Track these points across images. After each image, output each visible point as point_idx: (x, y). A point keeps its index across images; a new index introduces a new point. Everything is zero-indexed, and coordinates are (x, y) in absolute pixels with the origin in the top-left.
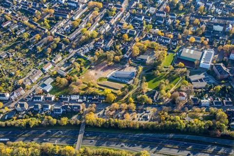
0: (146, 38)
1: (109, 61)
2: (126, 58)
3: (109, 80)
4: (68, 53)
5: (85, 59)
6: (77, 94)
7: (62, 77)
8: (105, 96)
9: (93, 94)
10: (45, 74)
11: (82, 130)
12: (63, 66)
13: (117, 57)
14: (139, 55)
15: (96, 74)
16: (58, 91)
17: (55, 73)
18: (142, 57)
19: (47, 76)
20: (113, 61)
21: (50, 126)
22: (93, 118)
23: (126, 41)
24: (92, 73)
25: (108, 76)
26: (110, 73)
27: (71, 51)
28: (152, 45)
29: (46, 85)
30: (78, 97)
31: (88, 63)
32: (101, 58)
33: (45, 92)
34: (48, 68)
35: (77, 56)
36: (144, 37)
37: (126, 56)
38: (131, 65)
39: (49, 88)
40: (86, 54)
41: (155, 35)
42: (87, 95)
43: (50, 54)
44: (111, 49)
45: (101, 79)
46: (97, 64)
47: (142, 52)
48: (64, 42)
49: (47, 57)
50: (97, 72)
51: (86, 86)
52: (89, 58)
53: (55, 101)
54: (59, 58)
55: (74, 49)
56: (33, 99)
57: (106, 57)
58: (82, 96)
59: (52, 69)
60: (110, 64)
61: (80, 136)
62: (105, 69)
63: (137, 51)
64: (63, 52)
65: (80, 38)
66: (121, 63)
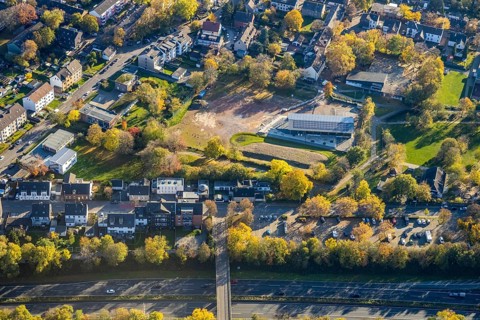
0: (363, 26)
1: (258, 86)
2: (310, 82)
3: (270, 139)
4: (101, 60)
5: (170, 80)
6: (178, 175)
7: (105, 126)
8: (274, 184)
9: (230, 178)
10: (34, 121)
11: (222, 273)
12: (94, 98)
13: (283, 74)
14: (354, 72)
15: (220, 124)
16: (101, 170)
17: (75, 114)
18: (363, 76)
19: (41, 127)
20: (270, 88)
21: (105, 267)
22: (249, 238)
23: (297, 34)
24: (206, 120)
25: (265, 130)
26: (268, 122)
27: (110, 55)
28: (392, 45)
29: (51, 152)
30: (179, 185)
31: (183, 91)
32: (225, 77)
33: (54, 171)
34: (43, 100)
36: (356, 21)
37: (312, 73)
38: (330, 101)
39: (66, 160)
40: (167, 66)
41: (391, 20)
42: (212, 179)
43: (32, 62)
44: (253, 51)
45: (241, 137)
46: (217, 96)
47: (363, 64)
48: (77, 26)
49: (22, 71)
50: (221, 117)
51: (197, 156)
52: (181, 75)
53: (100, 198)
55: (119, 49)
56: (14, 192)
57: (244, 76)
58: (193, 183)
59: (53, 105)
60: (259, 96)
61: (222, 292)
62: (247, 111)
63: (348, 60)
64: (77, 56)
65: (138, 16)
66: (301, 93)
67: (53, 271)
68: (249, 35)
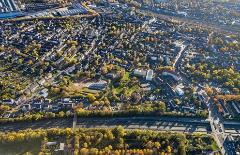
0: (110, 63)
1: (88, 77)
2: (99, 75)
3: (89, 88)
4: (56, 73)
5: (70, 76)
6: (68, 97)
7: (54, 87)
8: (88, 98)
9: (79, 97)
10: (40, 86)
11: (75, 118)
12: (54, 81)
13: (93, 74)
14: (107, 73)
15: (79, 85)
16: (53, 97)
17: (49, 85)
18: (109, 74)
19: (42, 88)
20: (90, 77)
21: (50, 118)
22: (81, 111)
23: (97, 65)
24: (76, 85)
25: (88, 86)
26: (89, 85)
27: (58, 71)
28: (115, 67)
29: (43, 93)
30: (68, 99)
31: (72, 79)
32: (81, 75)
33: (43, 97)
34: (43, 82)
35: (64, 74)
36: (109, 62)
37: (99, 74)
38: (102, 80)
39: (45, 95)
40: (70, 73)
41: (116, 62)
42: (75, 98)
43: (42, 74)
44: (87, 70)
45: (83, 88)
46: (79, 79)
47: (109, 71)
48: (52, 66)
49: (40, 76)
50: (79, 84)
51: (73, 93)
52: (72, 75)
53: (52, 103)
54: (50, 75)
55: (60, 70)
56: (34, 103)
57: (85, 75)
58: (71, 99)
59: (45, 83)
60: (88, 79)
61: (74, 123)
62: (85, 82)
63: (106, 71)
64: (51, 72)
65: (65, 63)
66: (96, 78)
67: (39, 120)
68: (87, 66)
